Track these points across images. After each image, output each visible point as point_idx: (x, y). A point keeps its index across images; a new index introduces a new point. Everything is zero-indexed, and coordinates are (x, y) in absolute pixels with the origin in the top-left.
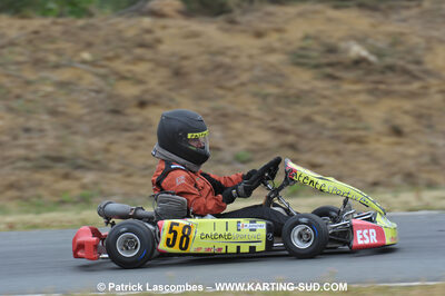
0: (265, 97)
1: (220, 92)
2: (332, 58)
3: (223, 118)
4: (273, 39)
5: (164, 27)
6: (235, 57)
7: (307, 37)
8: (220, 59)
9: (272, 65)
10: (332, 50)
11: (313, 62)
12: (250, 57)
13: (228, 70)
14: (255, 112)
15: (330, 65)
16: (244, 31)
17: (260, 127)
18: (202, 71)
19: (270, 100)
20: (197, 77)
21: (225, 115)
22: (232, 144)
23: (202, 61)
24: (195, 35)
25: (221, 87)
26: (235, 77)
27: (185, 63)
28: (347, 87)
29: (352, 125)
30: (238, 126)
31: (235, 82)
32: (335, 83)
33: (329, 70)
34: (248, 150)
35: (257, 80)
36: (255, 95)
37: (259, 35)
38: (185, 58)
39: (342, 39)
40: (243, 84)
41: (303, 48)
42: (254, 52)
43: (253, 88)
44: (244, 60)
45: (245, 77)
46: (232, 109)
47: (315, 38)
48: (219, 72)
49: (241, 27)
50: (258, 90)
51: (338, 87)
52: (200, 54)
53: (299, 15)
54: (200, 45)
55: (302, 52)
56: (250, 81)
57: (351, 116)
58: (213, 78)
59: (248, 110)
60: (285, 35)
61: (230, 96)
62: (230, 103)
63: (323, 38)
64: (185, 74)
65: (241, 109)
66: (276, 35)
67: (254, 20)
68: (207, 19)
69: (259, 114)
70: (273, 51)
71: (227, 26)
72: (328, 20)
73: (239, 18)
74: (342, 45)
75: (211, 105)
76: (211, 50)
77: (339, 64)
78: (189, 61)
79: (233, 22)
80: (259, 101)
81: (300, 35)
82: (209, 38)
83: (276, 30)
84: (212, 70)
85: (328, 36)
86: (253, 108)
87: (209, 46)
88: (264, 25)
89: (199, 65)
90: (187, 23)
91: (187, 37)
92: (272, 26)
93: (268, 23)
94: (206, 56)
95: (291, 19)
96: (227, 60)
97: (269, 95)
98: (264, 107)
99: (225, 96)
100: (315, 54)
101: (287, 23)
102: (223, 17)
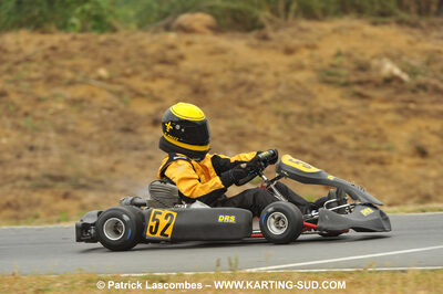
0: (286, 116)
1: (240, 110)
2: (363, 76)
3: (240, 137)
4: (303, 56)
5: (189, 43)
6: (260, 75)
7: (339, 54)
8: (242, 76)
9: (298, 83)
10: (363, 67)
11: (343, 80)
12: (276, 74)
13: (251, 87)
14: (274, 131)
15: (360, 83)
16: (274, 48)
18: (224, 88)
19: (292, 119)
20: (218, 95)
21: (242, 134)
23: (225, 79)
24: (222, 51)
26: (259, 95)
27: (205, 81)
28: (374, 106)
29: (375, 146)
31: (258, 100)
32: (365, 101)
33: (358, 89)
35: (280, 99)
36: (277, 114)
37: (289, 51)
38: (206, 75)
39: (373, 57)
40: (265, 103)
41: (333, 66)
42: (281, 69)
43: (275, 107)
44: (269, 78)
45: (267, 95)
46: (249, 128)
47: (349, 55)
48: (242, 89)
49: (271, 44)
50: (279, 108)
51: (366, 106)
52: (224, 71)
53: (334, 31)
54: (225, 61)
55: (333, 70)
56: (274, 99)
57: (375, 136)
58: (234, 95)
59: (268, 129)
60: (316, 53)
61: (250, 115)
62: (250, 121)
63: (357, 56)
64: (205, 92)
65: (260, 129)
66: (306, 52)
67: (286, 35)
68: (238, 34)
69: (278, 133)
70: (301, 67)
71: (255, 42)
72: (365, 36)
73: (271, 34)
74: (375, 63)
75: (229, 123)
76: (237, 66)
77: (368, 82)
78: (211, 80)
79: (265, 38)
80: (280, 119)
81: (332, 51)
82: (236, 55)
83: (308, 47)
84: (234, 88)
85: (361, 54)
86: (273, 127)
87: (235, 63)
88: (296, 41)
89: (221, 83)
90: (216, 38)
91: (212, 54)
92: (303, 42)
93: (300, 39)
94: (229, 73)
95: (325, 35)
96: (252, 77)
97: (291, 114)
98: (285, 126)
99: (244, 115)
100: (345, 72)
101: (320, 39)
102: (254, 33)
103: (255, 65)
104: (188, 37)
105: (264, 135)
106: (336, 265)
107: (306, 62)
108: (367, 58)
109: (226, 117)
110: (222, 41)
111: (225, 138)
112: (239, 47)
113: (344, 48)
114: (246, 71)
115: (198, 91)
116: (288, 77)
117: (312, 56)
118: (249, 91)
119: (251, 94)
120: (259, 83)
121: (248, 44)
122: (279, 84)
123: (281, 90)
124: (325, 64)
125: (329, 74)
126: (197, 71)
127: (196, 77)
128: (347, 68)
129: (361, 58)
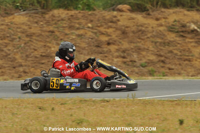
0: (156, 43)
1: (139, 40)
2: (184, 29)
3: (139, 50)
4: (162, 21)
5: (121, 15)
6: (147, 27)
7: (175, 21)
8: (140, 28)
9: (160, 31)
10: (184, 26)
11: (176, 30)
12: (152, 27)
13: (143, 32)
14: (151, 48)
15: (182, 32)
16: (152, 18)
17: (152, 54)
18: (133, 32)
19: (158, 44)
20: (131, 34)
21: (139, 49)
22: (141, 60)
23: (134, 29)
24: (133, 19)
26: (146, 35)
27: (126, 29)
28: (187, 40)
29: (187, 54)
30: (144, 53)
31: (146, 37)
32: (184, 38)
33: (182, 34)
34: (146, 62)
35: (153, 37)
36: (152, 42)
37: (157, 19)
38: (127, 27)
39: (188, 22)
40: (148, 38)
41: (173, 25)
42: (154, 26)
43: (151, 39)
44: (150, 29)
45: (149, 35)
46: (142, 47)
47: (179, 21)
48: (140, 33)
49: (151, 16)
50: (153, 40)
51: (184, 40)
52: (134, 26)
53: (174, 13)
54: (134, 22)
55: (173, 27)
56: (151, 37)
57: (187, 51)
58: (137, 35)
59: (149, 47)
60: (167, 20)
61: (143, 42)
62: (142, 44)
63: (181, 21)
64: (127, 33)
65: (146, 47)
66: (164, 20)
67: (156, 14)
68: (139, 13)
69: (152, 49)
70: (161, 25)
71: (145, 16)
72: (185, 15)
73: (151, 13)
74: (188, 24)
75: (135, 45)
76: (138, 24)
77: (186, 31)
78: (129, 29)
79: (149, 14)
80: (153, 44)
81: (173, 20)
82: (138, 20)
83: (164, 18)
84: (137, 32)
85: (184, 21)
86: (151, 46)
87: (137, 23)
88: (160, 16)
89: (132, 30)
90: (131, 14)
91: (129, 19)
92: (163, 16)
93: (162, 15)
94: (135, 27)
95: (170, 14)
96: (143, 28)
97: (157, 42)
98: (155, 47)
99: (140, 42)
100: (177, 27)
101: (168, 15)
102: (145, 12)
103: (145, 24)
104: (121, 13)
105: (148, 49)
106: (171, 97)
107: (163, 23)
108: (185, 22)
109: (134, 43)
110: (133, 15)
111: (133, 50)
112: (139, 17)
113: (177, 19)
114: (142, 26)
115: (124, 33)
116: (157, 28)
117: (165, 21)
118: (142, 33)
119: (143, 34)
120: (146, 30)
121: (142, 17)
122: (153, 31)
123: (154, 33)
124: (170, 24)
125: (172, 28)
126: (124, 26)
127: (123, 28)
128: (178, 26)
129: (183, 23)
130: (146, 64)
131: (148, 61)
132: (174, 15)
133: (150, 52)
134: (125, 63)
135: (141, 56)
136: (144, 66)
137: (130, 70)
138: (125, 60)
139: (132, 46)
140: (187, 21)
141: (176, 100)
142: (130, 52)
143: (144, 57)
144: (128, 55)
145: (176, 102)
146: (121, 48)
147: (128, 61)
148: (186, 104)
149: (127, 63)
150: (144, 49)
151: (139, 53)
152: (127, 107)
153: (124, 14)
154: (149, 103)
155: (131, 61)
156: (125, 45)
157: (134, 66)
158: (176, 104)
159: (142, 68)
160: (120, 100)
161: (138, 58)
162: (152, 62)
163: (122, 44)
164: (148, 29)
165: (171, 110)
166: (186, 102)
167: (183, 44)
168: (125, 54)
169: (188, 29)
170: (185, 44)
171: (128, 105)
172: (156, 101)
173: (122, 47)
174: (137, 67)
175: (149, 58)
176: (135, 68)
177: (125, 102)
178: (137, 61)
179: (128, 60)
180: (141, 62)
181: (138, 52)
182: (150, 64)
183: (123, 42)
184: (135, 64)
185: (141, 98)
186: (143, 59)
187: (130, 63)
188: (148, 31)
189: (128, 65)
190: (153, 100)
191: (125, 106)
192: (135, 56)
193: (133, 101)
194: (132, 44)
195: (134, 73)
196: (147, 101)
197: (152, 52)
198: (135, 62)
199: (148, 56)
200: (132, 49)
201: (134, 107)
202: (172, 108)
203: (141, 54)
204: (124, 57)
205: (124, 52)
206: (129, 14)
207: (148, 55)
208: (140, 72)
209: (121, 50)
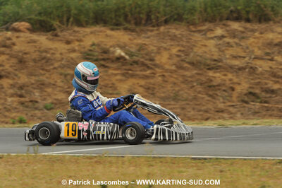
0: (66, 75)
1: (41, 71)
2: (105, 56)
3: (42, 86)
4: (75, 45)
5: (18, 37)
6: (53, 54)
7: (93, 44)
8: (44, 54)
9: (72, 59)
10: (105, 52)
11: (95, 58)
12: (61, 54)
13: (48, 60)
14: (59, 83)
15: (104, 60)
16: (61, 40)
17: (60, 91)
18: (35, 60)
19: (69, 77)
20: (32, 64)
21: (43, 84)
22: (45, 99)
23: (35, 56)
24: (34, 41)
25: (43, 70)
26: (52, 64)
27: (25, 56)
28: (111, 71)
29: (110, 92)
30: (49, 90)
31: (52, 67)
32: (106, 69)
33: (102, 62)
34: (52, 103)
35: (62, 67)
36: (61, 74)
37: (68, 42)
38: (26, 53)
39: (111, 47)
40: (55, 68)
41: (90, 50)
42: (63, 51)
43: (60, 70)
44: (58, 56)
45: (56, 65)
46: (47, 81)
47: (98, 45)
48: (43, 61)
49: (59, 38)
50: (63, 71)
51: (107, 71)
52: (35, 51)
53: (91, 33)
54: (36, 47)
55: (90, 53)
56: (60, 67)
57: (111, 87)
58: (39, 64)
59: (56, 82)
60: (82, 43)
61: (47, 75)
62: (47, 78)
63: (103, 45)
64: (25, 62)
65: (52, 82)
66: (77, 43)
67: (66, 34)
68: (42, 33)
69: (61, 84)
70: (74, 51)
71: (51, 37)
72: (107, 36)
73: (59, 34)
74: (112, 49)
75: (37, 78)
76: (42, 49)
77: (108, 59)
78: (28, 56)
79: (56, 35)
80: (63, 77)
81: (90, 43)
82: (41, 43)
83: (78, 40)
84: (39, 60)
85: (105, 45)
86: (59, 81)
87: (40, 48)
88: (72, 38)
89: (33, 57)
90: (31, 35)
91: (29, 43)
92: (76, 38)
93: (74, 36)
94: (37, 53)
95: (87, 35)
96: (49, 55)
97: (68, 74)
98: (65, 81)
99: (44, 74)
100: (96, 54)
101: (84, 37)
102: (51, 33)
103: (51, 49)
104: (17, 34)
105: (54, 85)
106: (88, 152)
107: (77, 48)
108: (108, 47)
109: (35, 76)
110: (34, 37)
111: (34, 86)
112: (43, 40)
113: (96, 41)
114: (46, 52)
115: (21, 61)
116: (68, 55)
117: (79, 45)
118: (47, 62)
119: (48, 64)
120: (52, 58)
121: (47, 39)
122: (63, 59)
123: (63, 62)
124: (86, 49)
125: (88, 55)
126: (21, 51)
127: (20, 54)
128: (98, 52)
129: (105, 47)
130: (53, 106)
131: (55, 101)
132: (92, 35)
133: (58, 89)
134: (22, 103)
135: (45, 93)
136: (49, 108)
137: (30, 114)
138: (22, 99)
139: (33, 80)
140: (111, 44)
141: (95, 157)
142: (30, 88)
143: (49, 95)
144: (27, 92)
145: (96, 159)
146: (17, 83)
147: (26, 102)
148: (110, 162)
149: (26, 104)
150: (49, 85)
151: (42, 90)
152: (26, 166)
153: (22, 34)
154: (58, 160)
155: (31, 101)
156: (23, 79)
157: (36, 109)
158: (96, 162)
159: (46, 111)
160: (17, 156)
161: (41, 96)
162: (60, 103)
163: (19, 78)
164: (55, 56)
165: (88, 170)
166: (109, 159)
167: (105, 77)
168: (23, 91)
169: (111, 56)
170: (107, 78)
171: (28, 163)
172: (67, 158)
173: (19, 82)
174: (40, 110)
175: (56, 97)
176: (37, 112)
177: (23, 159)
178: (39, 101)
179: (27, 99)
180: (45, 102)
181: (41, 88)
182: (57, 106)
183: (20, 75)
184: (37, 105)
185: (46, 154)
186: (48, 98)
187: (30, 104)
188: (55, 59)
189: (27, 107)
190: (64, 157)
191: (24, 164)
192: (37, 94)
193: (35, 157)
194: (33, 77)
195: (35, 118)
196: (55, 157)
197: (61, 89)
198: (37, 102)
199: (56, 94)
200: (33, 84)
201: (36, 166)
202: (90, 168)
203: (46, 91)
204: (21, 96)
205: (21, 88)
206: (28, 34)
207: (56, 92)
208: (44, 116)
209: (18, 86)
